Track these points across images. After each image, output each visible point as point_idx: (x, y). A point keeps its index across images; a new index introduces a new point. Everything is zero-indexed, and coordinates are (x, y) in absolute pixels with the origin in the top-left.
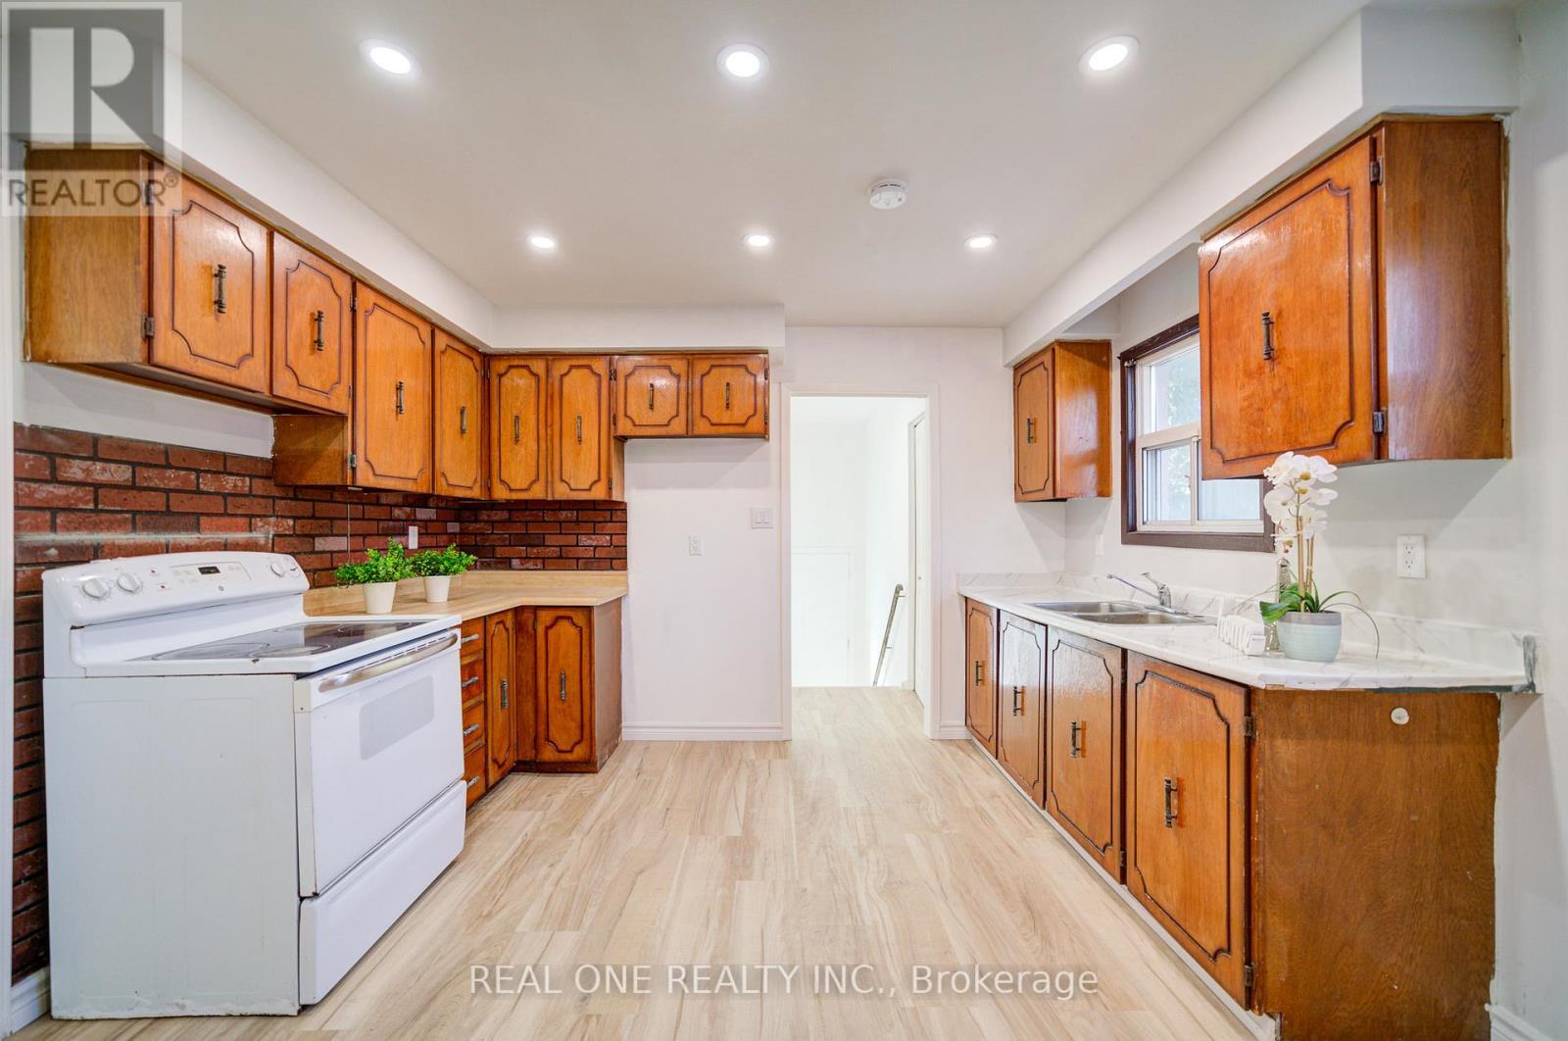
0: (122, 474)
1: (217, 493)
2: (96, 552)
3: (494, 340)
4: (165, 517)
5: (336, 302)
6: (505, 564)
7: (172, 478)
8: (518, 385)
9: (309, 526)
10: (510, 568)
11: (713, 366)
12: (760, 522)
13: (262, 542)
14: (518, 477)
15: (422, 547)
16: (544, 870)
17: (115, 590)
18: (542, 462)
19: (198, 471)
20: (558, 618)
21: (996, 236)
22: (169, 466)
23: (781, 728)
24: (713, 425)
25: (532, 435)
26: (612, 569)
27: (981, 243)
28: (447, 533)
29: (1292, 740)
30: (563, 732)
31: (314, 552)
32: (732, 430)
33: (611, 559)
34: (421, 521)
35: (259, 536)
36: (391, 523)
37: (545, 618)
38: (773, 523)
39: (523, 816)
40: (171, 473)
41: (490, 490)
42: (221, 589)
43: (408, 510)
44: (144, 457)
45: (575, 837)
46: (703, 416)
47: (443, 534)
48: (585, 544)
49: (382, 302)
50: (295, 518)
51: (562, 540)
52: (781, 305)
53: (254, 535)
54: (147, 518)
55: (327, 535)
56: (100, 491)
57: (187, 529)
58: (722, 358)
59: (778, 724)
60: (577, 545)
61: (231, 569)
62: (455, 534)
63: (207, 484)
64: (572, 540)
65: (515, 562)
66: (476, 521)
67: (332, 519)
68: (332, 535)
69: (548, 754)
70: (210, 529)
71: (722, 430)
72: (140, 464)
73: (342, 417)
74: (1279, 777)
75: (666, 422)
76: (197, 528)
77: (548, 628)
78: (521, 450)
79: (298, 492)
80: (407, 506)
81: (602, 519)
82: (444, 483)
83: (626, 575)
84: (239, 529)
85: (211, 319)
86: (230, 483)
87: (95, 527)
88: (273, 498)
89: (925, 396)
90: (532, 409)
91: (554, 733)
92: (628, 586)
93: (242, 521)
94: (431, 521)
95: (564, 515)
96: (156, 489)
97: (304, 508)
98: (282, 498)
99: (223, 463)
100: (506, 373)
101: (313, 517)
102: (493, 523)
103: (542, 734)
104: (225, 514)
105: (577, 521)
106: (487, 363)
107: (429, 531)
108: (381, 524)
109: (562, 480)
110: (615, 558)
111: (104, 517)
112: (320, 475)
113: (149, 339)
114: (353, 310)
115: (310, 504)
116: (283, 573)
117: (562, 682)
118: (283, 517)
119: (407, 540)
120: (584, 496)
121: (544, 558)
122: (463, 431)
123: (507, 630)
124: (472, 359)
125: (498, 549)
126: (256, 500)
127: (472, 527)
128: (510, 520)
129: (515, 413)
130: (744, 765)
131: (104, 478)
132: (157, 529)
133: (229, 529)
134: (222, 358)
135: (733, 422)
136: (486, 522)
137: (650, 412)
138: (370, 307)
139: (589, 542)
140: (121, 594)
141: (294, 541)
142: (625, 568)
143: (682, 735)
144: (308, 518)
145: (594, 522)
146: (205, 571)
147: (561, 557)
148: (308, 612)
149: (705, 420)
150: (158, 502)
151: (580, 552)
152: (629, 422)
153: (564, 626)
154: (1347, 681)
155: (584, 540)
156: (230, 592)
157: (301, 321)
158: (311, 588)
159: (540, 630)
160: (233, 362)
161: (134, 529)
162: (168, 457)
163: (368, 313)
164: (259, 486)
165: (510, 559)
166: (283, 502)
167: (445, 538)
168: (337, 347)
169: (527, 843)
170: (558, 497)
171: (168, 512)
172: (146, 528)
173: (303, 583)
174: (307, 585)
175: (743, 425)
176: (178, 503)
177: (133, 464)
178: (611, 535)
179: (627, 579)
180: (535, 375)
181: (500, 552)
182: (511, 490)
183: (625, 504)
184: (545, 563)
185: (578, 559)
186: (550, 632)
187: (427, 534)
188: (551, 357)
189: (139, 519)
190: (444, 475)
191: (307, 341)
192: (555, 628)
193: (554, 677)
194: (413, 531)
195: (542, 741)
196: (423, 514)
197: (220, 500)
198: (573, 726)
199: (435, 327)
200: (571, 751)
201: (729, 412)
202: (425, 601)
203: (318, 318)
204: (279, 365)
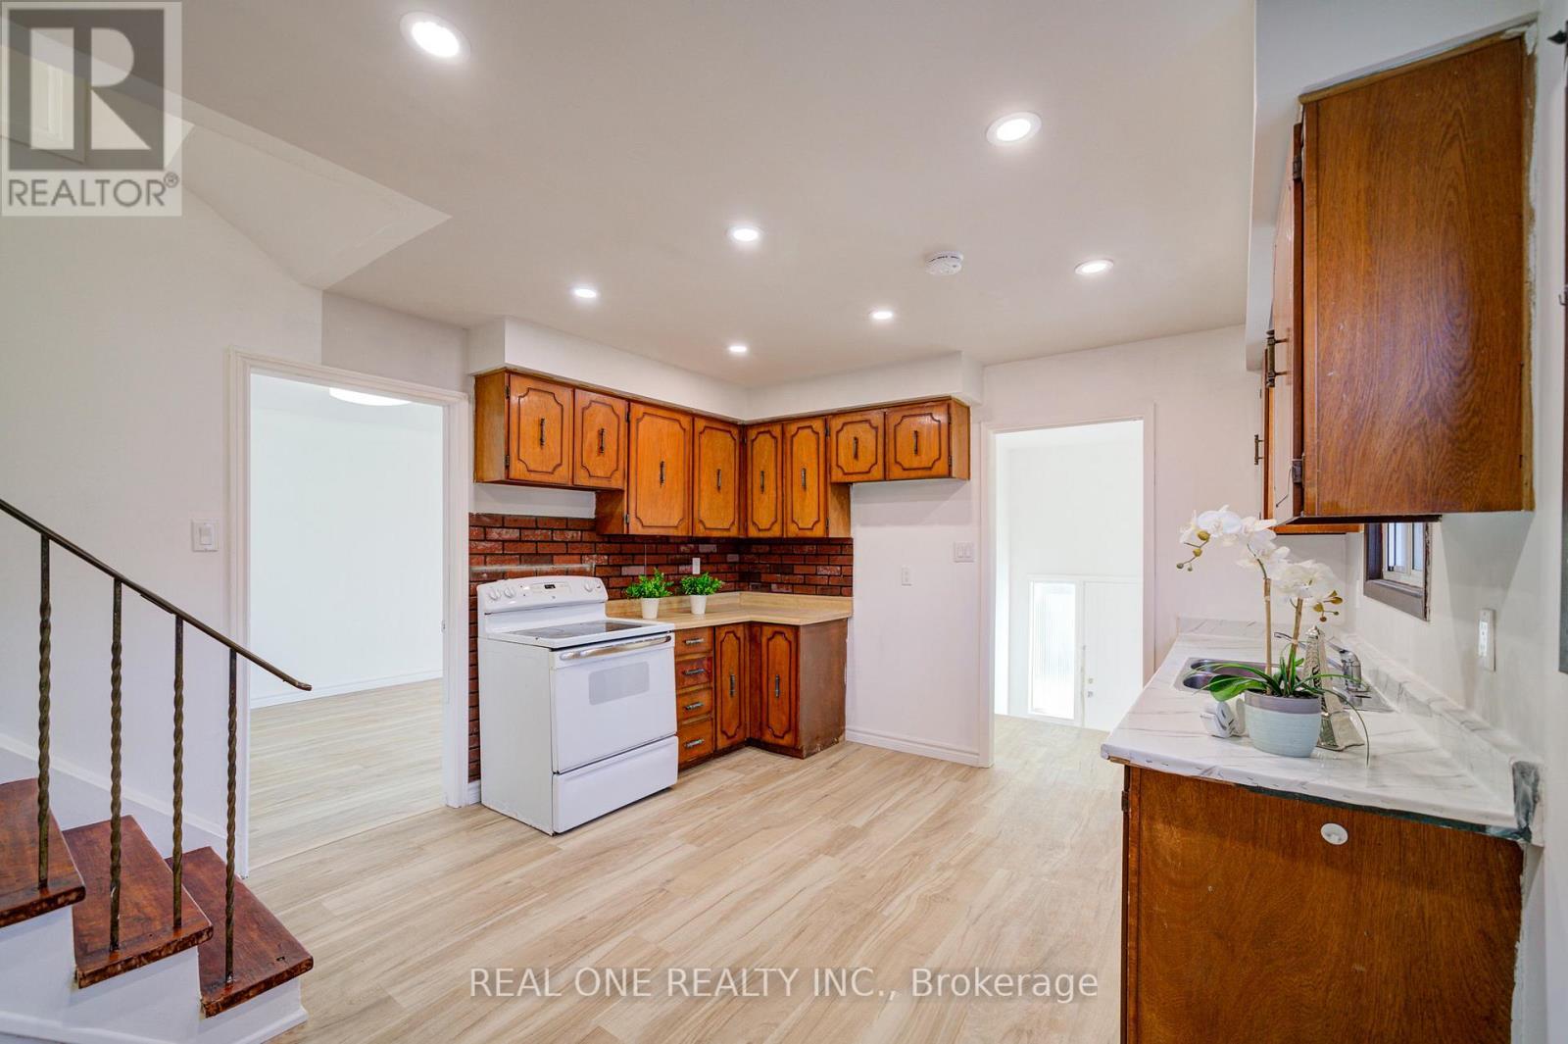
0: (514, 534)
1: (562, 542)
2: (504, 576)
3: (745, 416)
4: (536, 557)
5: (616, 419)
6: (766, 588)
7: (539, 535)
8: (764, 450)
9: (618, 560)
10: (770, 591)
11: (904, 417)
12: (963, 556)
13: (588, 569)
14: (764, 521)
15: (702, 572)
16: (714, 808)
17: (503, 596)
18: (779, 506)
19: (552, 530)
20: (775, 633)
21: (1111, 260)
22: (538, 528)
23: (977, 754)
24: (904, 469)
25: (773, 486)
26: (841, 595)
27: (1094, 268)
28: (726, 563)
29: (1177, 827)
30: (777, 720)
31: (621, 576)
32: (920, 473)
33: (841, 586)
34: (703, 554)
35: (586, 566)
36: (678, 556)
37: (768, 632)
38: (976, 560)
39: (732, 774)
40: (538, 532)
41: (746, 530)
42: (554, 597)
43: (692, 546)
44: (527, 524)
45: (749, 796)
46: (897, 462)
47: (723, 563)
48: (823, 573)
49: (650, 410)
50: (608, 555)
51: (805, 570)
52: (958, 353)
53: (584, 565)
54: (526, 557)
55: (630, 565)
56: (506, 544)
57: (546, 563)
58: (912, 409)
59: (976, 751)
60: (816, 574)
61: (562, 586)
62: (735, 563)
63: (557, 537)
64: (812, 570)
65: (774, 586)
66: (749, 553)
67: (633, 554)
68: (634, 565)
69: (768, 737)
70: (560, 563)
71: (913, 474)
72: (524, 528)
73: (622, 491)
74: (1160, 864)
75: (867, 470)
76: (552, 562)
77: (769, 640)
78: (765, 497)
79: (612, 539)
80: (691, 543)
81: (833, 552)
82: (702, 527)
83: (852, 601)
84: (575, 562)
85: (538, 449)
86: (570, 535)
87: (503, 562)
88: (595, 543)
89: (1141, 418)
90: (773, 465)
91: (772, 722)
92: (852, 610)
93: (577, 557)
94: (712, 553)
95: (807, 549)
96: (531, 542)
97: (615, 548)
98: (600, 543)
99: (566, 523)
100: (756, 438)
101: (621, 554)
102: (758, 555)
103: (765, 722)
104: (567, 554)
105: (817, 555)
106: (743, 433)
107: (711, 561)
108: (670, 557)
109: (793, 521)
110: (842, 586)
111: (506, 557)
112: (612, 529)
113: (507, 467)
114: (628, 421)
115: (618, 545)
116: (592, 589)
117: (779, 681)
118: (601, 554)
119: (691, 568)
120: (809, 534)
121: (793, 584)
122: (719, 488)
123: (738, 639)
124: (730, 432)
125: (763, 575)
126: (585, 545)
127: (747, 557)
128: (770, 553)
129: (762, 468)
130: (922, 778)
131: (507, 537)
132: (532, 563)
133: (570, 562)
134: (544, 470)
135: (922, 466)
136: (755, 554)
137: (855, 462)
138: (641, 415)
139: (825, 572)
140: (505, 598)
141: (608, 569)
142: (850, 594)
143: (891, 745)
144: (617, 554)
145: (829, 555)
146: (548, 587)
147: (804, 584)
148: (607, 615)
149: (898, 466)
150: (531, 548)
151: (818, 580)
152: (840, 471)
153: (779, 639)
154: (1209, 770)
155: (822, 570)
156: (559, 599)
157: (591, 437)
158: (609, 599)
159: (764, 640)
160: (550, 470)
161: (521, 563)
162: (537, 523)
163: (639, 420)
164: (586, 536)
165: (770, 583)
166: (601, 545)
167: (724, 566)
168: (615, 448)
169: (717, 791)
170: (790, 535)
171: (537, 554)
172: (526, 562)
173: (605, 596)
174: (606, 597)
175: (930, 468)
176: (544, 549)
177: (520, 529)
178: (841, 566)
179: (852, 604)
180: (774, 437)
181: (765, 578)
182: (760, 530)
183: (851, 539)
184: (794, 588)
185: (817, 585)
186: (771, 643)
187: (708, 563)
188: (783, 422)
189: (523, 558)
190: (701, 521)
191: (596, 448)
192: (773, 640)
193: (773, 679)
194: (696, 562)
195: (764, 727)
196: (704, 548)
197: (564, 545)
198: (784, 719)
199: (694, 416)
200: (782, 738)
201: (918, 457)
202: (690, 612)
203: (601, 433)
204: (578, 465)
